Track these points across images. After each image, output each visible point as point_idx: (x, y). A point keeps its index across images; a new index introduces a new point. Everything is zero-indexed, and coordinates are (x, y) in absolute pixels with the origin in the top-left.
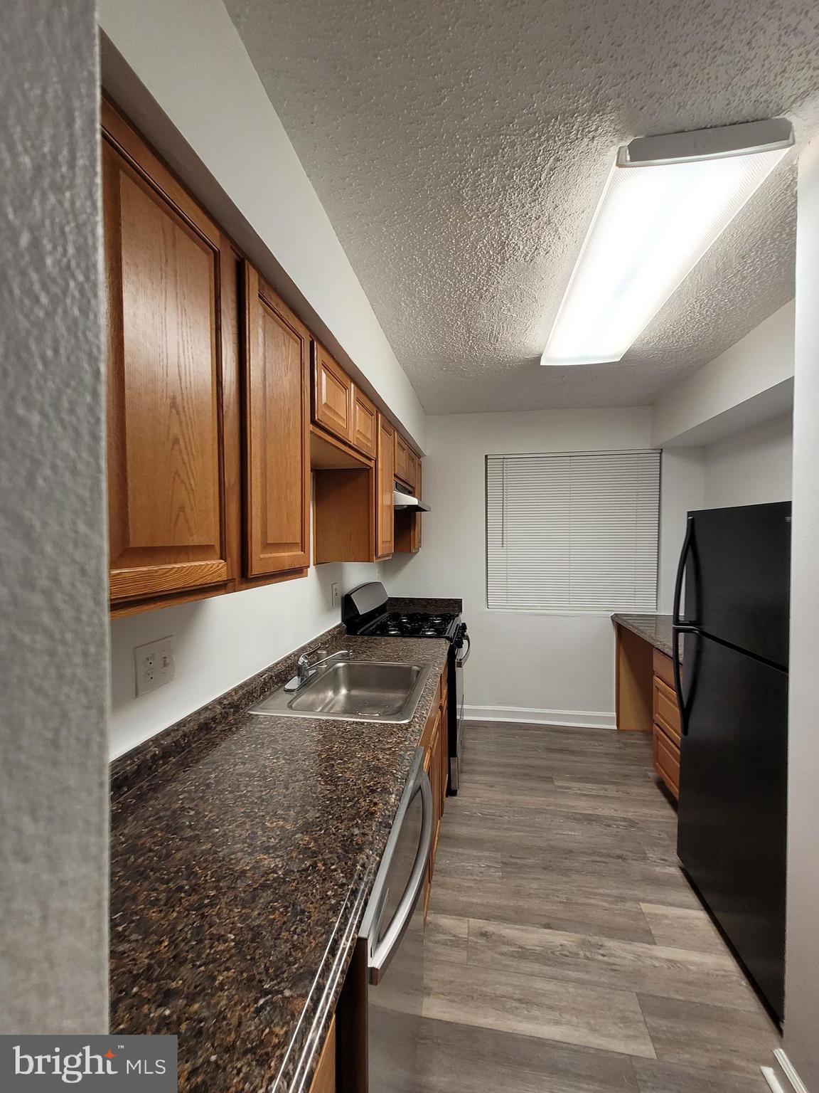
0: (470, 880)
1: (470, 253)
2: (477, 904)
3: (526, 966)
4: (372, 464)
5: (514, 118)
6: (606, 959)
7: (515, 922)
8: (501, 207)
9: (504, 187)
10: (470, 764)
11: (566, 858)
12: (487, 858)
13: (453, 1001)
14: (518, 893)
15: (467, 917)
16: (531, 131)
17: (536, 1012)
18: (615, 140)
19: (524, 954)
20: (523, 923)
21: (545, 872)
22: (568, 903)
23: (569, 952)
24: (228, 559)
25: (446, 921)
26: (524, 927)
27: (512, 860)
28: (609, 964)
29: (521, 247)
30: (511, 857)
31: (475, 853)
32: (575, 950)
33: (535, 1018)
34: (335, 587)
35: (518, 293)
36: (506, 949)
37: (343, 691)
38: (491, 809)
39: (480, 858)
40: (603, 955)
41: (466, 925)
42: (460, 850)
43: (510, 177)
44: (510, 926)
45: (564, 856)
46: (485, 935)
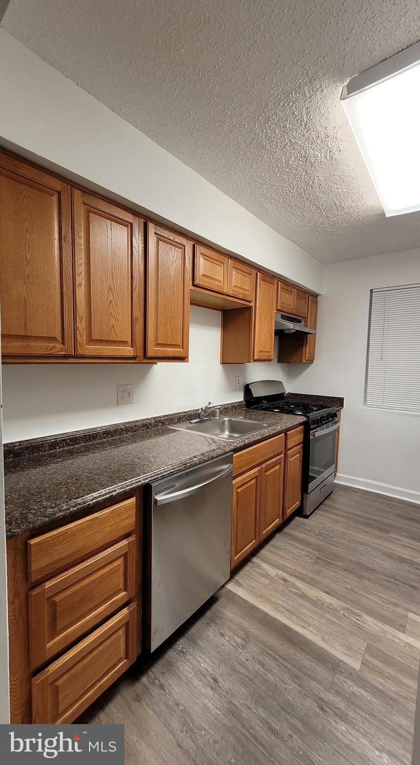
0: (291, 557)
1: (288, 168)
2: (288, 567)
3: (300, 601)
4: (252, 304)
5: (268, 103)
6: (358, 622)
7: (307, 583)
8: (290, 141)
9: (285, 132)
10: (328, 507)
11: (366, 572)
12: (307, 551)
13: (251, 594)
14: (318, 573)
15: (279, 569)
16: (281, 104)
17: (293, 618)
18: (339, 84)
19: (303, 596)
20: (312, 585)
21: (345, 572)
22: (352, 590)
23: (334, 608)
24: (134, 347)
25: (265, 566)
26: (312, 587)
27: (325, 559)
28: (357, 624)
29: (319, 154)
30: (325, 557)
31: (302, 547)
32: (339, 609)
33: (292, 620)
34: (237, 379)
35: (337, 177)
36: (294, 590)
37: (227, 433)
38: (328, 532)
39: (303, 550)
40: (357, 619)
41: (276, 572)
42: (293, 543)
43: (285, 127)
44: (302, 583)
45: (366, 570)
46: (285, 580)
